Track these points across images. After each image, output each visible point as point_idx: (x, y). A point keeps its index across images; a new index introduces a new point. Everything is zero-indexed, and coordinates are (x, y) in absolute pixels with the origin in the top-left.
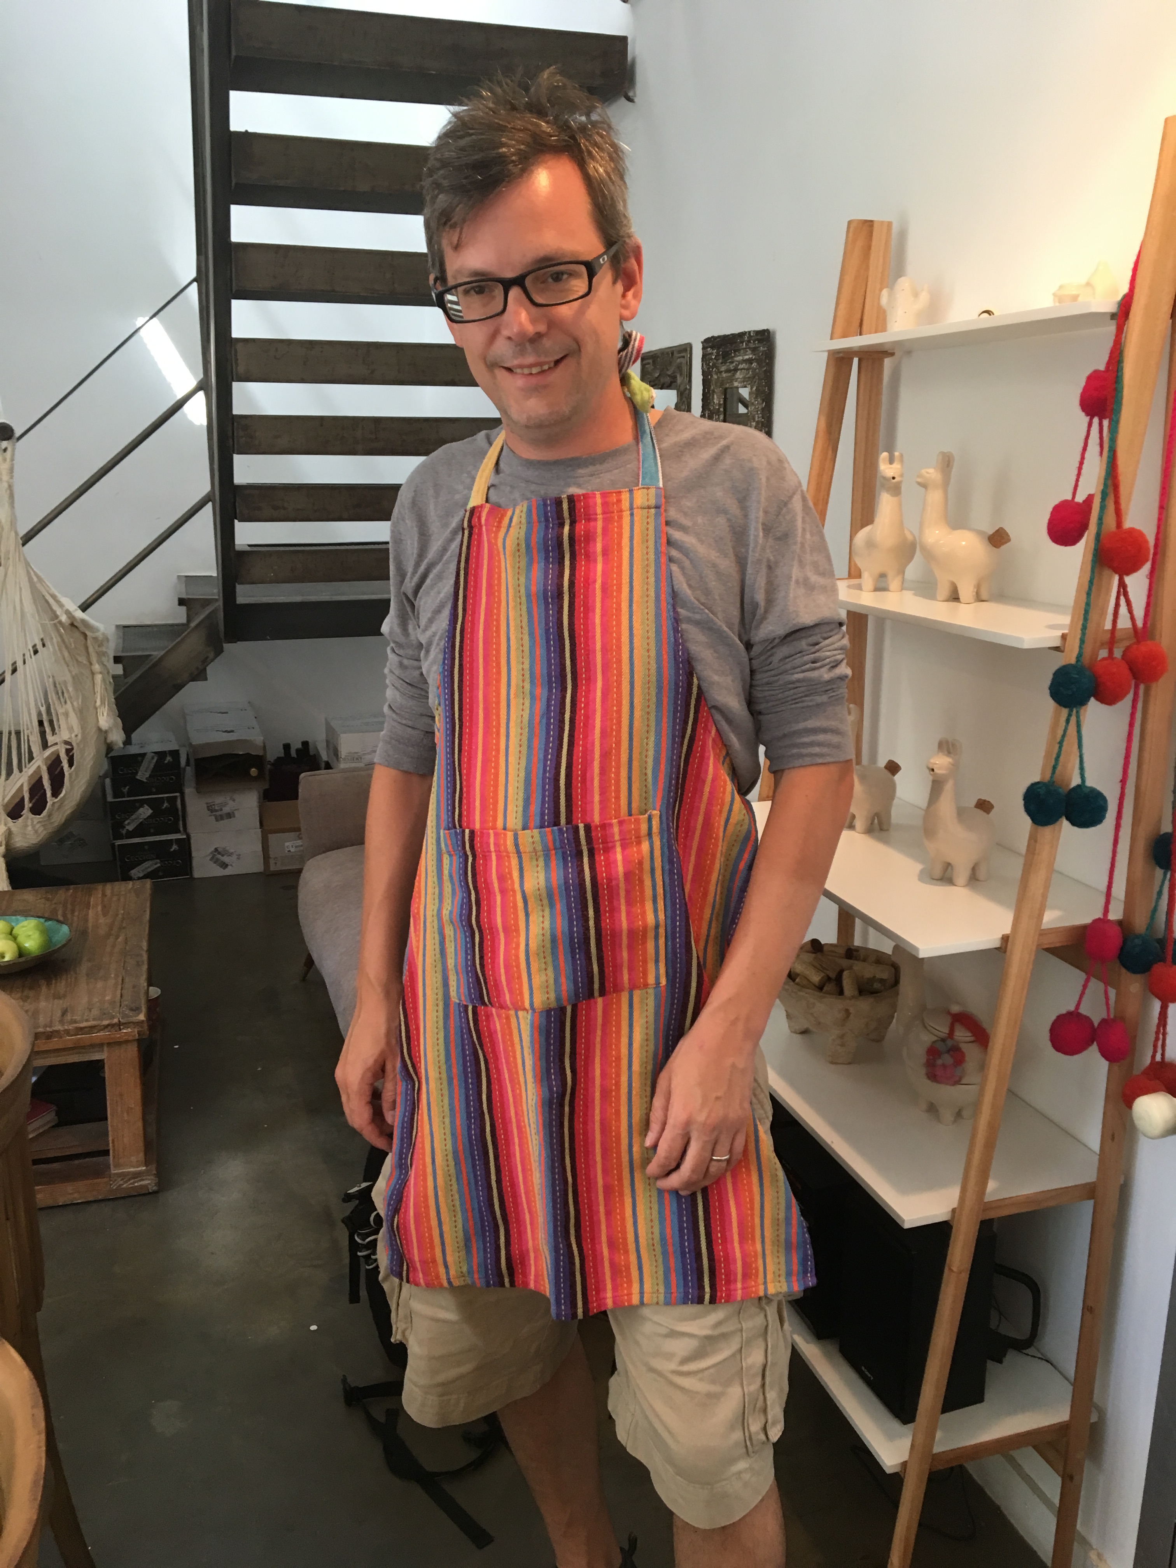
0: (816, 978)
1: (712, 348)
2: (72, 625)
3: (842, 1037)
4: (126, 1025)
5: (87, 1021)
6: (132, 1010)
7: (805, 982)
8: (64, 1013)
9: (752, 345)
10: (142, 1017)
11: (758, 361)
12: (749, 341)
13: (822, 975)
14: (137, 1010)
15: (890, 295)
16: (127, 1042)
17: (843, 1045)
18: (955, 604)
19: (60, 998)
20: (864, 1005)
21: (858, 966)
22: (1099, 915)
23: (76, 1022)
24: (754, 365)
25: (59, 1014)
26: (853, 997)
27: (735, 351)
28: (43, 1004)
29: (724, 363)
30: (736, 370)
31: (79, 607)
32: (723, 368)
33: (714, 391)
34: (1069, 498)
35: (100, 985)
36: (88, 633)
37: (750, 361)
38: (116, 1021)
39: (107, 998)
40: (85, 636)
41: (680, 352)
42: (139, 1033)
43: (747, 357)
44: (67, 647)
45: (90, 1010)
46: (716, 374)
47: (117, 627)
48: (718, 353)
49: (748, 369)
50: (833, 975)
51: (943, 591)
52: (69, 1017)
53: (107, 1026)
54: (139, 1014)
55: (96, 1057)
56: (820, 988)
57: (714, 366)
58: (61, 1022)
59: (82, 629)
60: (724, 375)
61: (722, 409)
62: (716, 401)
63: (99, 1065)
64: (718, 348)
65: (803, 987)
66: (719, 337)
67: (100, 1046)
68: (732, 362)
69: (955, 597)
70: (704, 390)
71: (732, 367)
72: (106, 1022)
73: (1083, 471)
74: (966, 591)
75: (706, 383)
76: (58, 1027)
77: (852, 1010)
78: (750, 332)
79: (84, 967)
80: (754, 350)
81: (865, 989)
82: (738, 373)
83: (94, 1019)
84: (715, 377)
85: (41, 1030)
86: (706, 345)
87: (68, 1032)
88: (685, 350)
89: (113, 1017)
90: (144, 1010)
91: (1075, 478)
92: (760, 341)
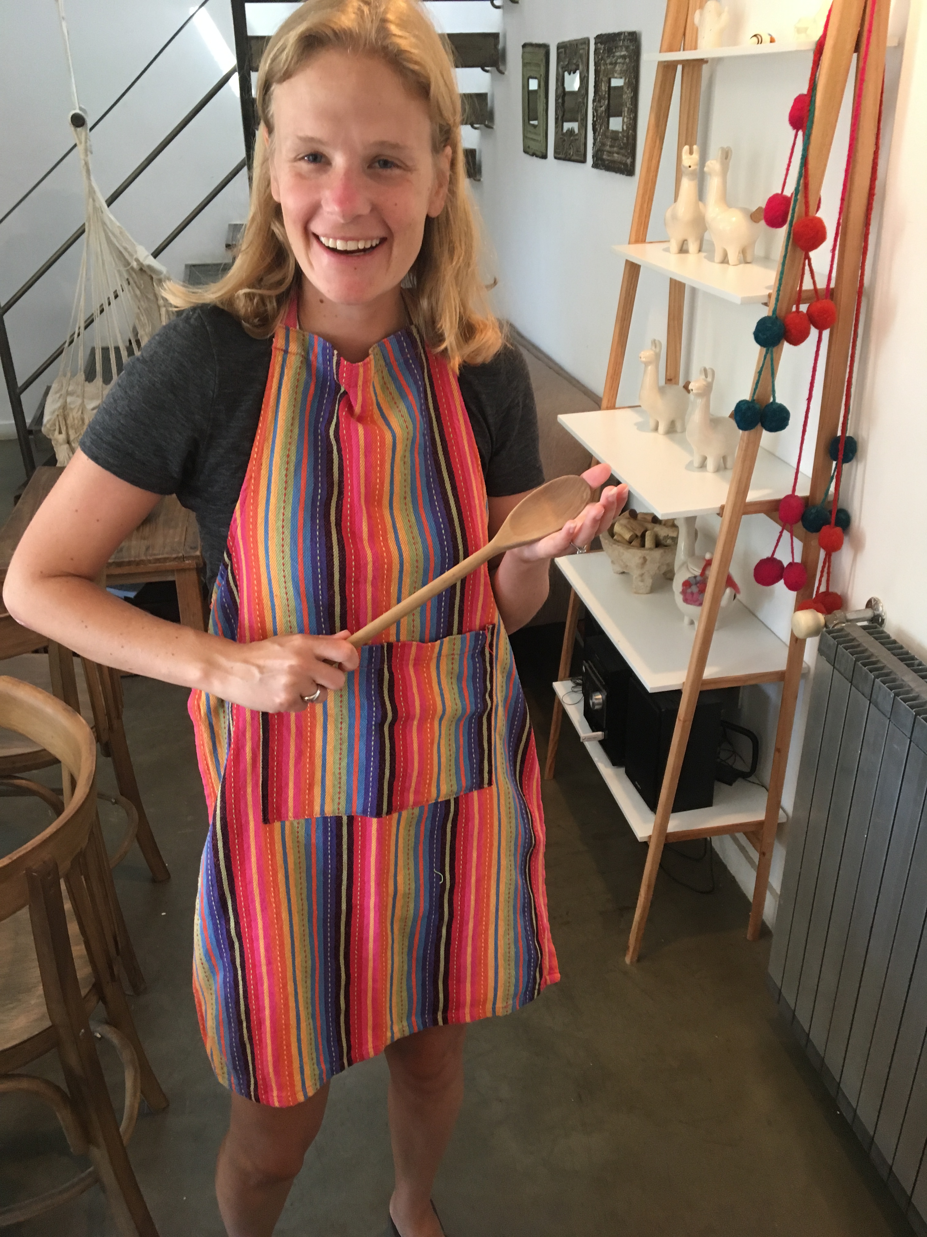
0: (627, 536)
1: (601, 43)
2: (141, 269)
3: (642, 575)
4: (188, 558)
5: (163, 554)
6: (191, 548)
7: (619, 539)
8: (148, 548)
9: (626, 43)
10: (198, 553)
11: (630, 57)
12: (624, 40)
13: (631, 534)
14: (194, 548)
15: (701, 15)
16: (189, 569)
17: (642, 581)
18: (725, 265)
19: (144, 539)
20: (657, 554)
21: (658, 529)
22: (790, 493)
23: (155, 555)
24: (627, 60)
25: (144, 548)
26: (650, 549)
27: (615, 48)
28: (134, 543)
29: (608, 57)
30: (616, 63)
31: (152, 254)
32: (608, 61)
33: (602, 80)
34: (780, 192)
35: (171, 531)
36: (154, 276)
37: (624, 57)
38: (181, 555)
39: (176, 540)
40: (152, 278)
41: (582, 44)
42: (197, 564)
43: (623, 53)
44: (138, 288)
45: (164, 547)
46: (604, 65)
47: (186, 266)
48: (604, 48)
49: (623, 64)
50: (639, 534)
51: (718, 257)
52: (150, 551)
53: (175, 559)
54: (196, 551)
55: (170, 578)
56: (630, 542)
57: (602, 59)
58: (145, 555)
59: (149, 272)
60: (609, 67)
61: (607, 96)
62: (603, 88)
63: (172, 585)
64: (605, 45)
65: (618, 541)
66: (605, 34)
67: (172, 571)
68: (613, 57)
69: (725, 260)
70: (595, 78)
71: (614, 60)
72: (174, 556)
73: (790, 172)
74: (733, 257)
75: (597, 72)
76: (143, 558)
77: (647, 557)
78: (625, 33)
79: (162, 518)
80: (627, 48)
81: (658, 544)
82: (618, 66)
83: (167, 553)
84: (603, 68)
85: (133, 559)
86: (597, 41)
87: (150, 561)
88: (585, 43)
89: (179, 553)
90: (199, 549)
91: (784, 177)
92: (631, 41)
